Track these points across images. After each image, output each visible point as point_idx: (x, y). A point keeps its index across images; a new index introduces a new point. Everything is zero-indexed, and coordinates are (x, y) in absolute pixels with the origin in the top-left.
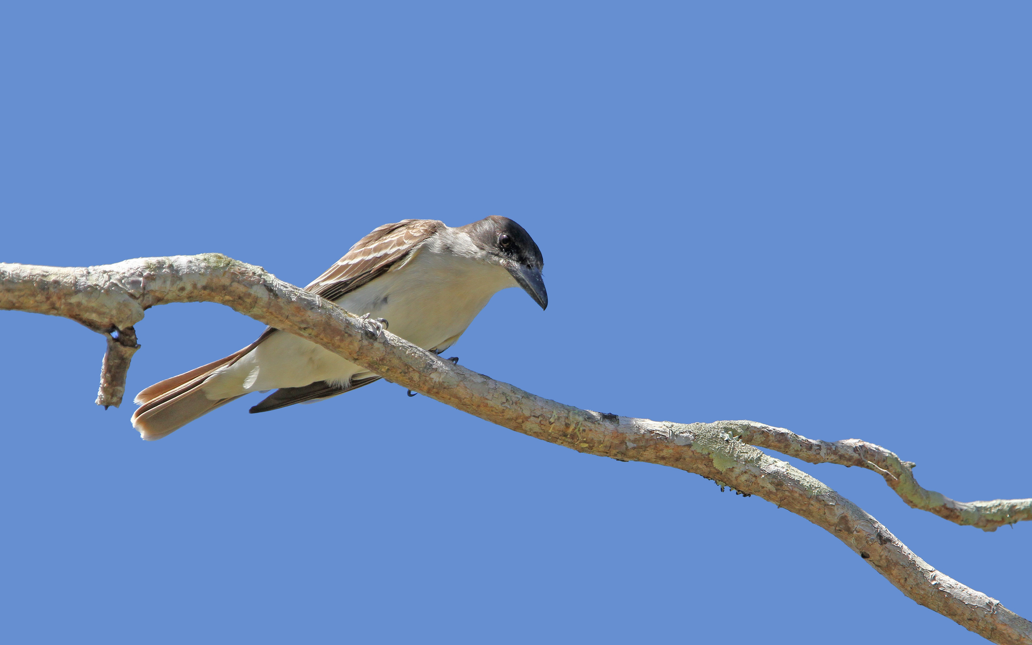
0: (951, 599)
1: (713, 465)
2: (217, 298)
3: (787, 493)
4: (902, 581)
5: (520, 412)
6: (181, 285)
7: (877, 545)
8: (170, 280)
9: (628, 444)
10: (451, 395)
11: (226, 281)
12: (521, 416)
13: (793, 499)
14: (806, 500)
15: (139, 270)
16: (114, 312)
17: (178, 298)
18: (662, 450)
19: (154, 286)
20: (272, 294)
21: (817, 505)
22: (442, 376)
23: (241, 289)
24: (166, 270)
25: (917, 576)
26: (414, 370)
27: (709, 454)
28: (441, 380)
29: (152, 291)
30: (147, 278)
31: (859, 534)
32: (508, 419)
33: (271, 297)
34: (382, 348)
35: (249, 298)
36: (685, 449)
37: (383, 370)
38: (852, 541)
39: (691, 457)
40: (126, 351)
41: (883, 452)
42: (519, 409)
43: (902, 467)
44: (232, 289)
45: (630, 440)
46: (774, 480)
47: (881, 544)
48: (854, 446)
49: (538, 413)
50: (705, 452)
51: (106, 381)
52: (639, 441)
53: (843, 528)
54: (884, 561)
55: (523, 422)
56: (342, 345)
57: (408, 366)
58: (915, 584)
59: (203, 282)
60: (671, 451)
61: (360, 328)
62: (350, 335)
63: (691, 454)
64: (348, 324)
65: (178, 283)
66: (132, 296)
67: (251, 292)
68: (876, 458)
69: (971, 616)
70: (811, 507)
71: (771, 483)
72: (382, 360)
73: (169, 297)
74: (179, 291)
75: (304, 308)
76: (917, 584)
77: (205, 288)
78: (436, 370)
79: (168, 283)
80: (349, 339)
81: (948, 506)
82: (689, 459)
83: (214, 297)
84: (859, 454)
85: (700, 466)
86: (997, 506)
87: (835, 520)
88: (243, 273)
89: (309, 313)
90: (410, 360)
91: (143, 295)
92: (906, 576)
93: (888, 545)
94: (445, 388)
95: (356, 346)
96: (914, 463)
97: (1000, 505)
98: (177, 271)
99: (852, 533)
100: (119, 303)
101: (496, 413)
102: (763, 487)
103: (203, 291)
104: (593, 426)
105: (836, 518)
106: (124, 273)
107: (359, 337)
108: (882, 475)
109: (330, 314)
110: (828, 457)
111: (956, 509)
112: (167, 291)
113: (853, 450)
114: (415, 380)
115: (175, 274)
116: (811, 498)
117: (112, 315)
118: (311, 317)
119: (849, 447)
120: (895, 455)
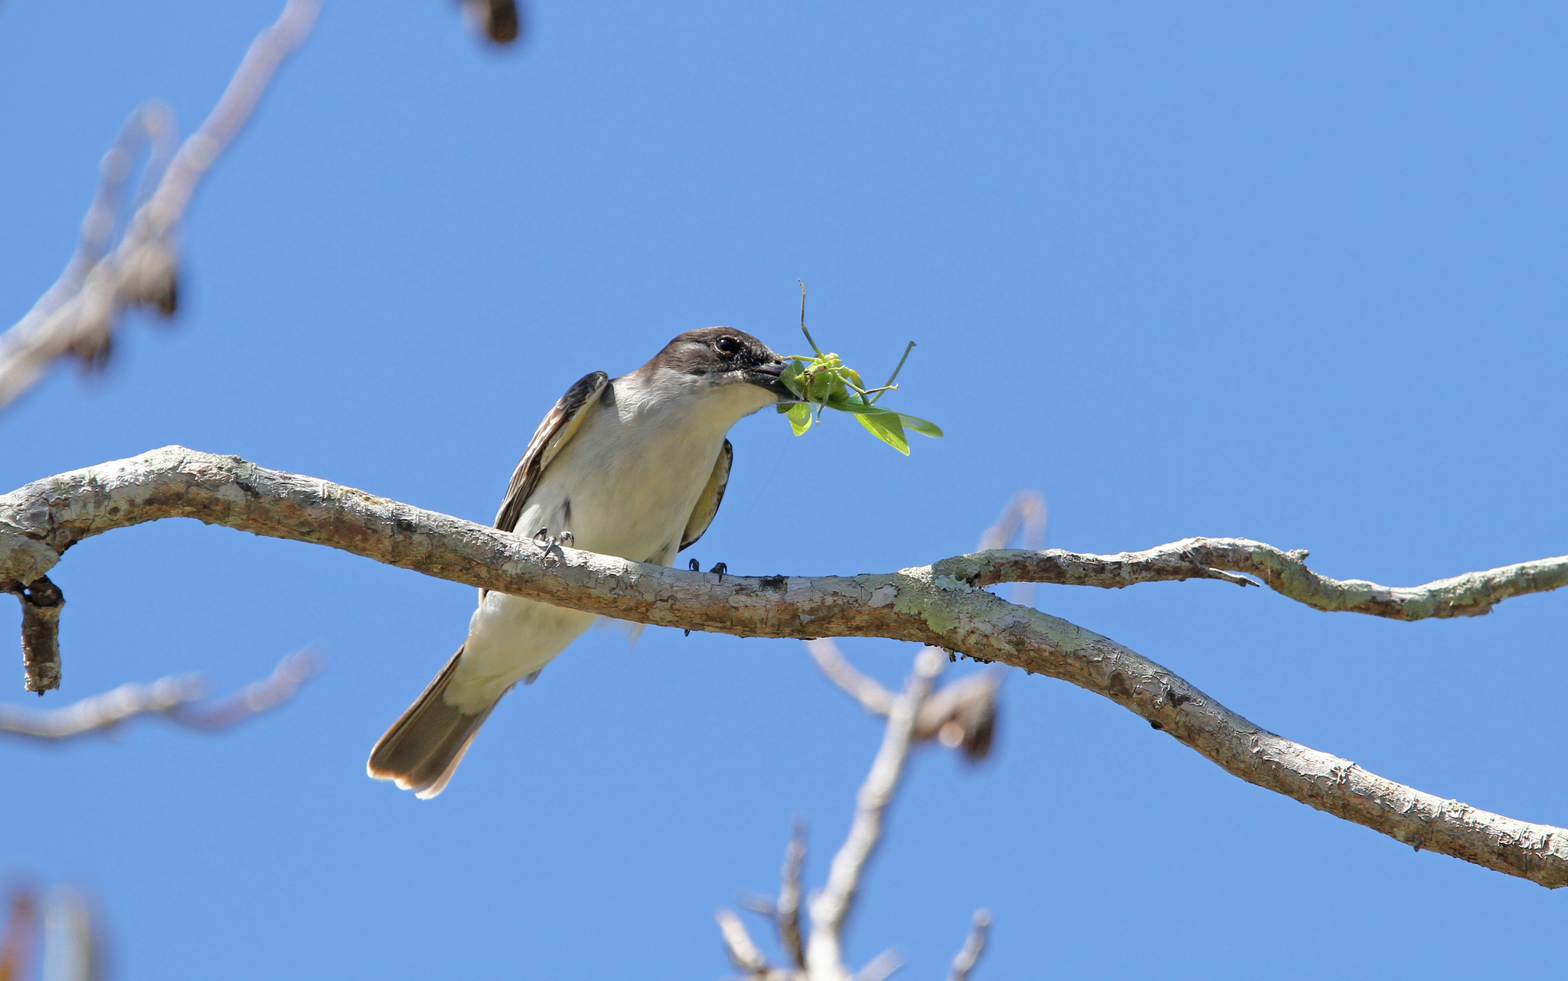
0: (1281, 770)
1: (929, 629)
2: (173, 512)
3: (1032, 653)
4: (1214, 754)
5: (640, 598)
6: (111, 505)
7: (1169, 709)
8: (93, 501)
9: (802, 617)
10: (538, 590)
11: (178, 487)
12: (642, 603)
13: (1042, 660)
14: (1061, 658)
15: (43, 496)
16: (9, 564)
17: (113, 523)
18: (853, 618)
19: (67, 515)
20: (249, 493)
21: (1078, 664)
22: (520, 566)
23: (204, 494)
24: (85, 488)
25: (1231, 744)
26: (478, 564)
27: (920, 613)
28: (519, 571)
29: (67, 521)
30: (55, 505)
31: (1140, 696)
32: (625, 610)
33: (249, 497)
34: (426, 542)
35: (217, 505)
36: (885, 611)
37: (435, 570)
38: (1135, 706)
39: (896, 621)
40: (47, 613)
41: (1244, 546)
42: (637, 594)
43: (1283, 560)
44: (190, 496)
45: (804, 611)
46: (1012, 638)
47: (1174, 706)
48: (1181, 552)
49: (665, 595)
50: (914, 611)
51: (28, 659)
52: (817, 610)
53: (1119, 688)
54: (1183, 729)
55: (647, 610)
56: (367, 546)
57: (468, 560)
58: (1230, 755)
59: (145, 494)
60: (866, 617)
61: (389, 519)
62: (375, 531)
63: (895, 617)
64: (372, 516)
65: (106, 503)
66: (32, 536)
67: (219, 496)
68: (1230, 559)
69: (1312, 790)
70: (1070, 668)
71: (1009, 642)
72: (430, 556)
73: (98, 523)
74: (110, 514)
75: (299, 505)
76: (1234, 755)
77: (149, 502)
78: (510, 559)
79: (91, 507)
80: (376, 536)
81: (1379, 599)
82: (894, 624)
83: (169, 512)
84: (1191, 562)
85: (912, 631)
86: (1464, 584)
87: (1106, 682)
88: (202, 472)
89: (309, 510)
90: (470, 551)
91: (53, 530)
92: (1218, 746)
93: (1185, 706)
94: (527, 581)
95: (387, 544)
96: (1306, 551)
97: (1468, 581)
98: (103, 487)
99: (1131, 695)
100: (13, 551)
101: (606, 604)
102: (1000, 650)
103: (148, 507)
104: (748, 601)
105: (1106, 678)
106: (21, 505)
107: (389, 531)
108: (1237, 583)
109: (342, 507)
110: (1136, 576)
111: (1394, 601)
112: (91, 517)
113: (1179, 558)
114: (483, 576)
115: (100, 493)
116: (1066, 655)
117: (7, 569)
118: (313, 517)
119: (1170, 555)
120: (1266, 546)
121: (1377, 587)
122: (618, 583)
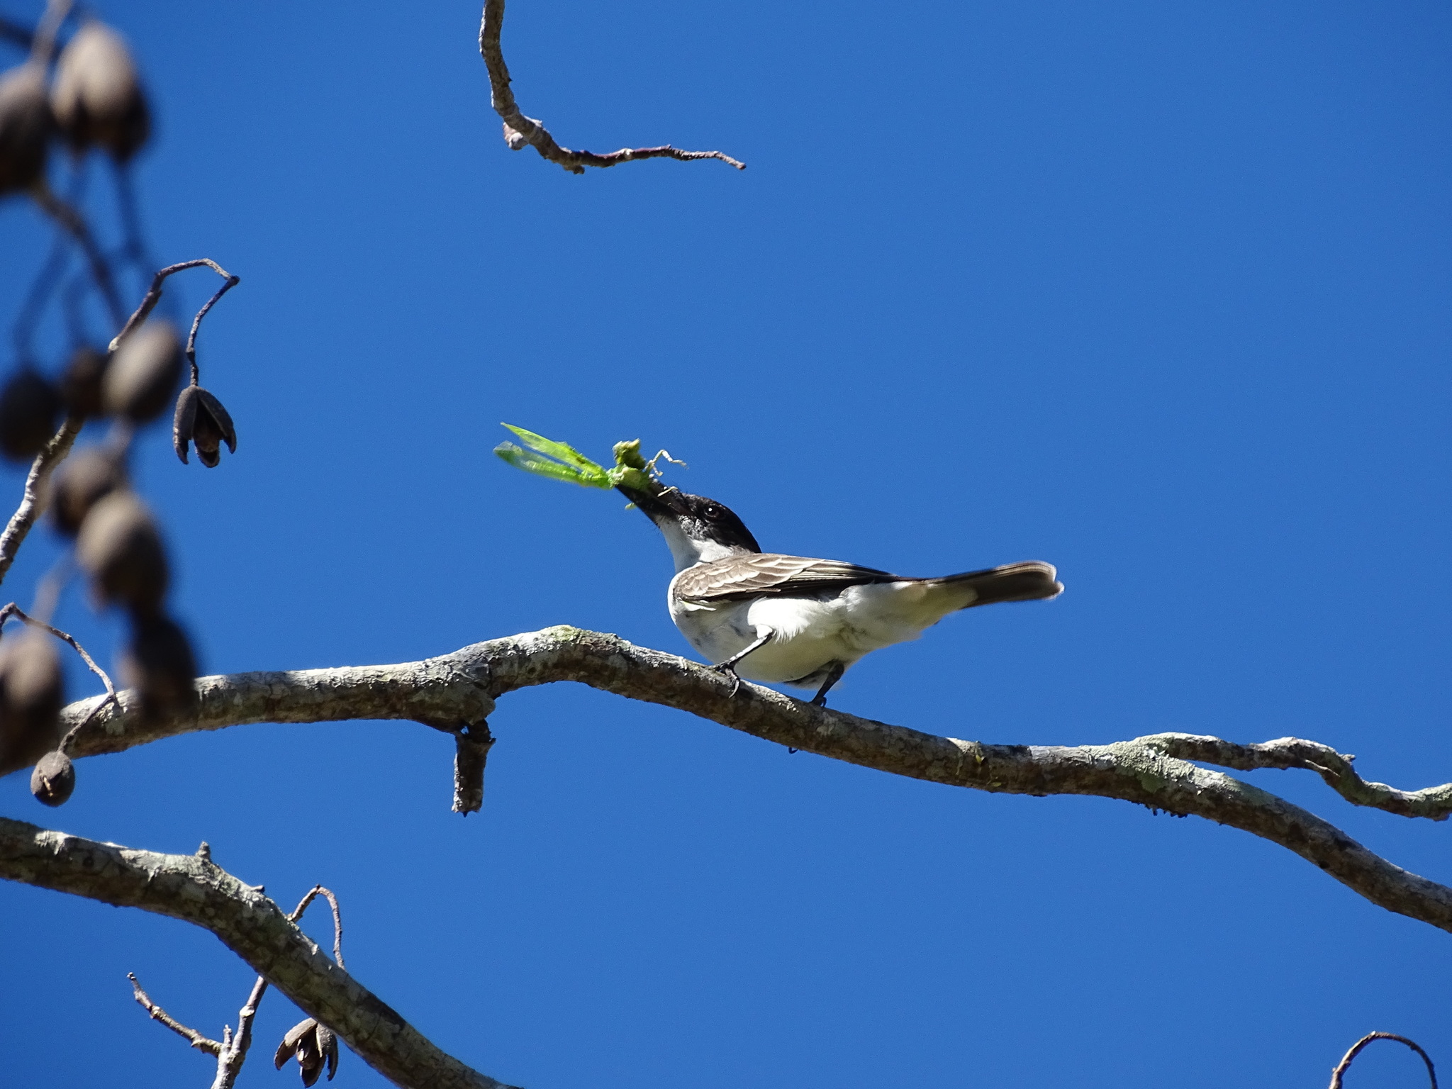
0: (1426, 900)
1: (1142, 788)
2: (570, 676)
3: (1228, 807)
4: (1369, 888)
5: (922, 757)
6: (531, 665)
7: (1336, 852)
8: (517, 662)
9: (1045, 776)
10: (842, 749)
11: (578, 655)
12: (923, 761)
13: (1236, 813)
14: (1251, 811)
15: (482, 655)
16: (462, 706)
17: (529, 680)
18: (1084, 778)
19: (501, 671)
20: (630, 663)
21: (1264, 816)
22: (831, 729)
23: (597, 661)
24: (513, 652)
25: (1385, 880)
26: (798, 726)
27: (1136, 775)
28: (829, 733)
29: (500, 676)
30: (491, 663)
31: (1314, 842)
32: (909, 766)
33: (630, 666)
34: (760, 707)
35: (606, 671)
36: (1109, 773)
37: (763, 733)
38: (1308, 851)
39: (1116, 782)
40: (480, 747)
41: (1319, 747)
42: (920, 754)
43: (1342, 761)
44: (586, 663)
45: (1046, 771)
46: (1212, 795)
47: (1341, 849)
48: (1289, 746)
49: (941, 755)
50: (1131, 774)
51: (461, 786)
52: (1056, 772)
53: (1295, 837)
54: (1347, 868)
55: (926, 768)
56: (715, 709)
57: (788, 724)
58: (1384, 889)
59: (554, 659)
60: (1093, 778)
62: (723, 697)
63: (1116, 778)
64: (718, 686)
65: (526, 664)
66: (478, 685)
67: (608, 664)
68: (1312, 756)
70: (1257, 820)
71: (1210, 798)
72: (761, 720)
73: (519, 681)
74: (529, 673)
75: (668, 674)
76: (1386, 890)
77: (556, 666)
78: (823, 723)
79: (516, 665)
81: (1396, 798)
82: (1114, 784)
83: (567, 675)
84: (1295, 754)
85: (1128, 791)
86: (1447, 792)
87: (1286, 830)
88: (595, 644)
89: (675, 678)
90: (792, 716)
91: (490, 683)
92: (1373, 881)
93: (1348, 850)
94: (835, 742)
95: (729, 710)
96: (1353, 756)
98: (524, 651)
99: (1307, 841)
100: (466, 695)
101: (895, 763)
102: (1201, 804)
103: (554, 670)
104: (1003, 763)
105: (1287, 827)
106: (466, 661)
108: (1322, 773)
109: (697, 677)
110: (1262, 762)
111: (1405, 800)
112: (516, 675)
113: (1287, 750)
114: (800, 736)
115: (521, 656)
116: (1255, 809)
117: (460, 710)
118: (678, 683)
119: (1284, 747)
120: (1332, 750)
121: (1392, 790)
122: (905, 746)
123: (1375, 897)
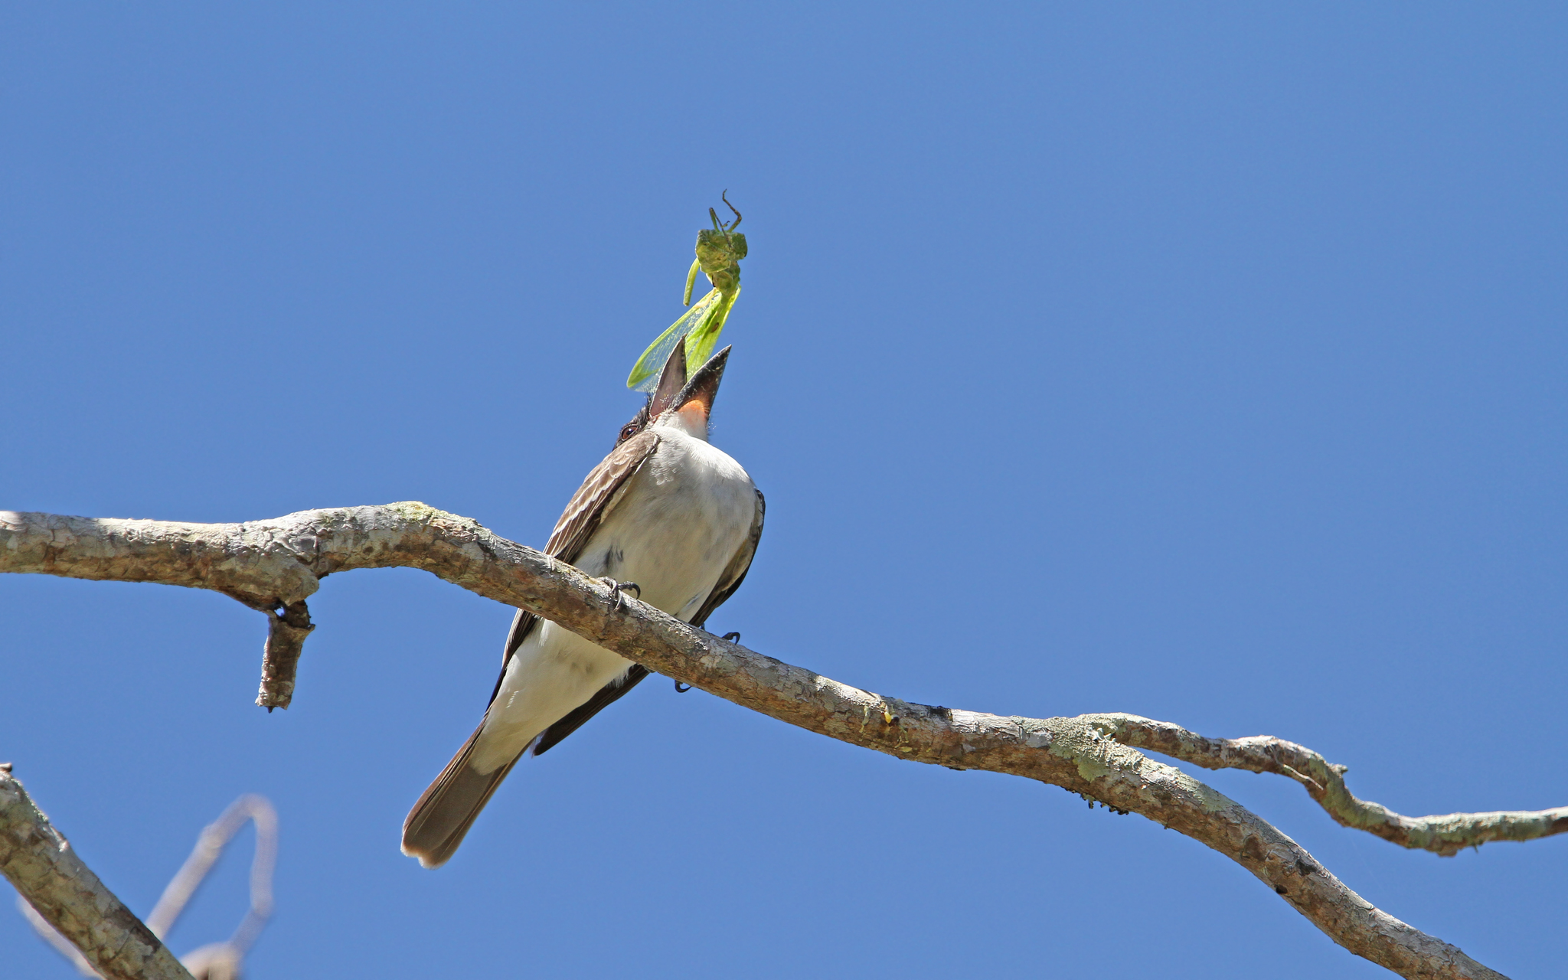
0: (1395, 946)
1: (1078, 774)
2: (415, 562)
3: (1176, 809)
4: (1331, 923)
5: (821, 707)
6: (368, 544)
7: (1297, 877)
8: (352, 538)
9: (964, 746)
10: (728, 686)
11: (426, 538)
12: (822, 711)
13: (1184, 816)
14: (1202, 817)
15: (311, 525)
16: (279, 582)
17: (364, 561)
18: (1010, 754)
19: (331, 546)
20: (488, 554)
21: (1217, 824)
22: (717, 661)
23: (448, 548)
24: (349, 525)
25: (1350, 915)
26: (679, 653)
27: (1072, 758)
28: (715, 666)
29: (329, 553)
30: (320, 535)
31: (1272, 861)
32: (805, 716)
33: (488, 558)
34: (636, 625)
35: (458, 561)
36: (1041, 752)
37: (637, 653)
38: (1264, 871)
39: (1048, 763)
40: (297, 633)
41: (1303, 752)
42: (819, 702)
43: (1330, 772)
44: (435, 548)
45: (967, 741)
46: (1159, 792)
47: (1303, 875)
48: (1265, 746)
49: (844, 708)
50: (1067, 756)
51: (269, 675)
52: (979, 743)
53: (1251, 854)
54: (1307, 897)
55: (825, 720)
56: (583, 621)
57: (670, 647)
58: (1348, 926)
59: (396, 540)
60: (1022, 755)
61: (607, 599)
62: (593, 608)
63: (1048, 758)
64: (591, 594)
65: (363, 542)
66: (301, 559)
67: (461, 553)
68: (1294, 761)
69: (1423, 968)
70: (1209, 827)
71: (1156, 796)
72: (636, 640)
73: (352, 560)
74: (364, 552)
75: (531, 573)
76: (1351, 927)
77: (398, 548)
78: (709, 653)
79: (350, 542)
80: (592, 613)
81: (1391, 823)
82: (1045, 765)
83: (411, 560)
84: (1272, 756)
85: (1061, 775)
86: (1455, 823)
87: (1241, 843)
88: (448, 528)
89: (538, 579)
90: (673, 640)
91: (317, 558)
92: (1336, 917)
93: (1311, 876)
94: (720, 676)
95: (601, 622)
96: (1345, 768)
97: (1460, 820)
98: (362, 526)
99: (1264, 860)
100: (285, 570)
101: (789, 708)
102: (1145, 802)
103: (396, 553)
104: (917, 724)
105: (1242, 840)
106: (292, 530)
107: (605, 610)
108: (1303, 783)
109: (566, 581)
110: (1231, 760)
111: (1402, 827)
112: (348, 553)
113: (1263, 750)
114: (680, 665)
115: (359, 530)
116: (1208, 815)
117: (276, 587)
118: (541, 585)
119: (1258, 747)
120: (1320, 757)
121: (1389, 813)
122: (803, 690)
123: (1336, 934)
